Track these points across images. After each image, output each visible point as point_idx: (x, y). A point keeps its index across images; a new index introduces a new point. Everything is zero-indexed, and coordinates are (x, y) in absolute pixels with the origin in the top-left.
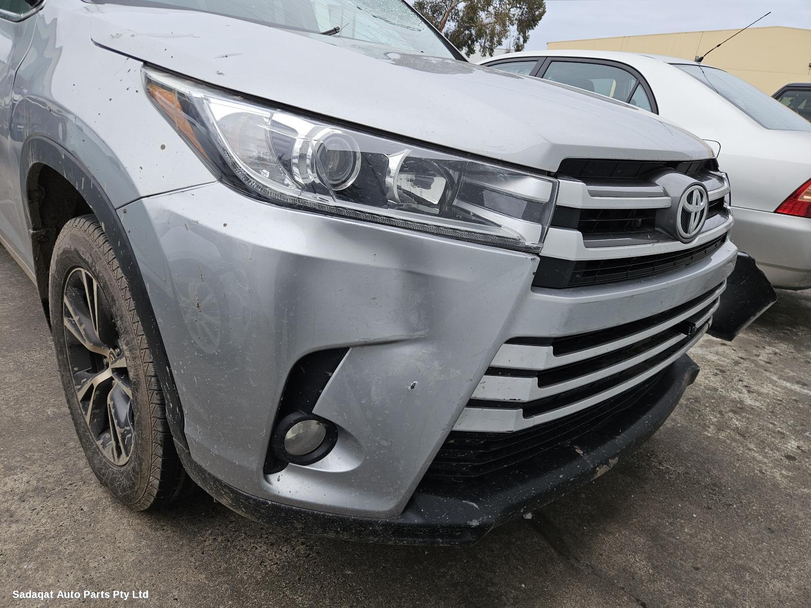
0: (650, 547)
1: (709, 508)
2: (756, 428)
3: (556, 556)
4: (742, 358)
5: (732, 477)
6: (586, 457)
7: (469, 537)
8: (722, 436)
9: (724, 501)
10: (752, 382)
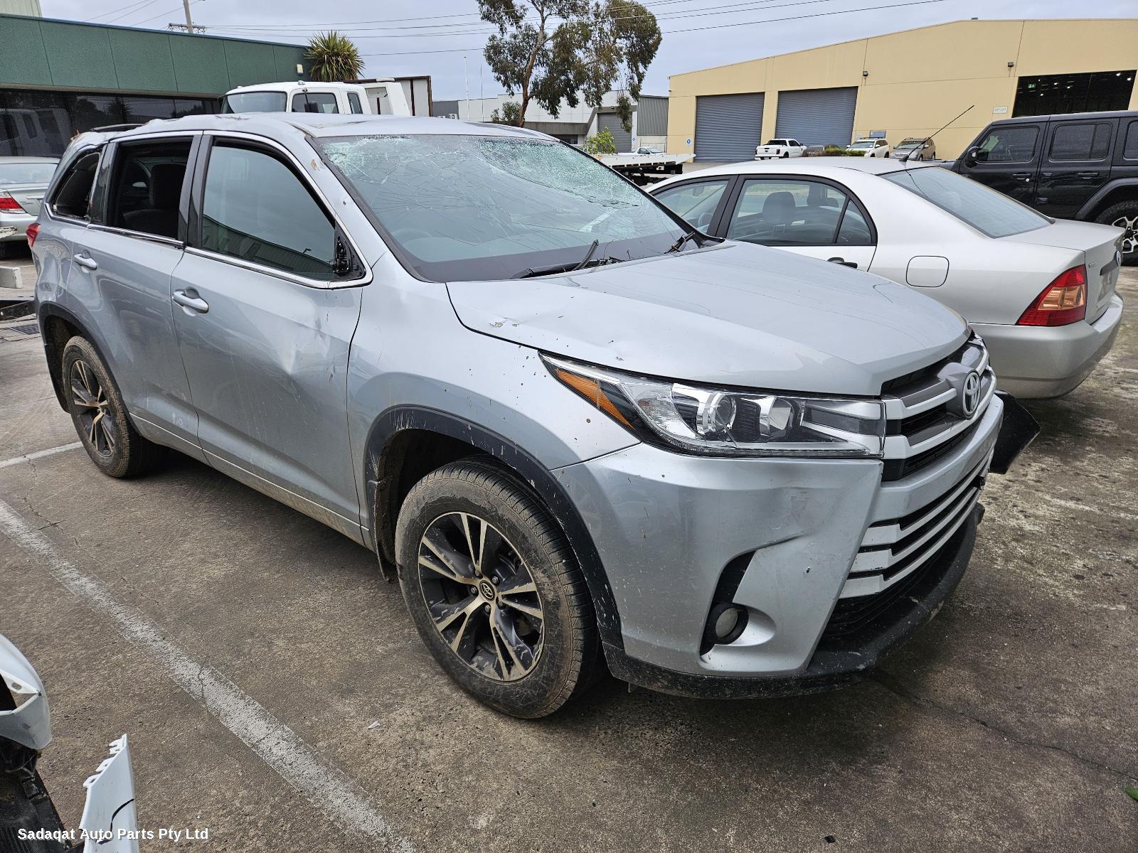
0: (976, 677)
1: (1016, 636)
2: (1041, 553)
3: (898, 698)
4: (1010, 481)
5: (1030, 604)
6: (922, 605)
7: (857, 679)
8: (1011, 566)
9: (1028, 627)
10: (1027, 506)
